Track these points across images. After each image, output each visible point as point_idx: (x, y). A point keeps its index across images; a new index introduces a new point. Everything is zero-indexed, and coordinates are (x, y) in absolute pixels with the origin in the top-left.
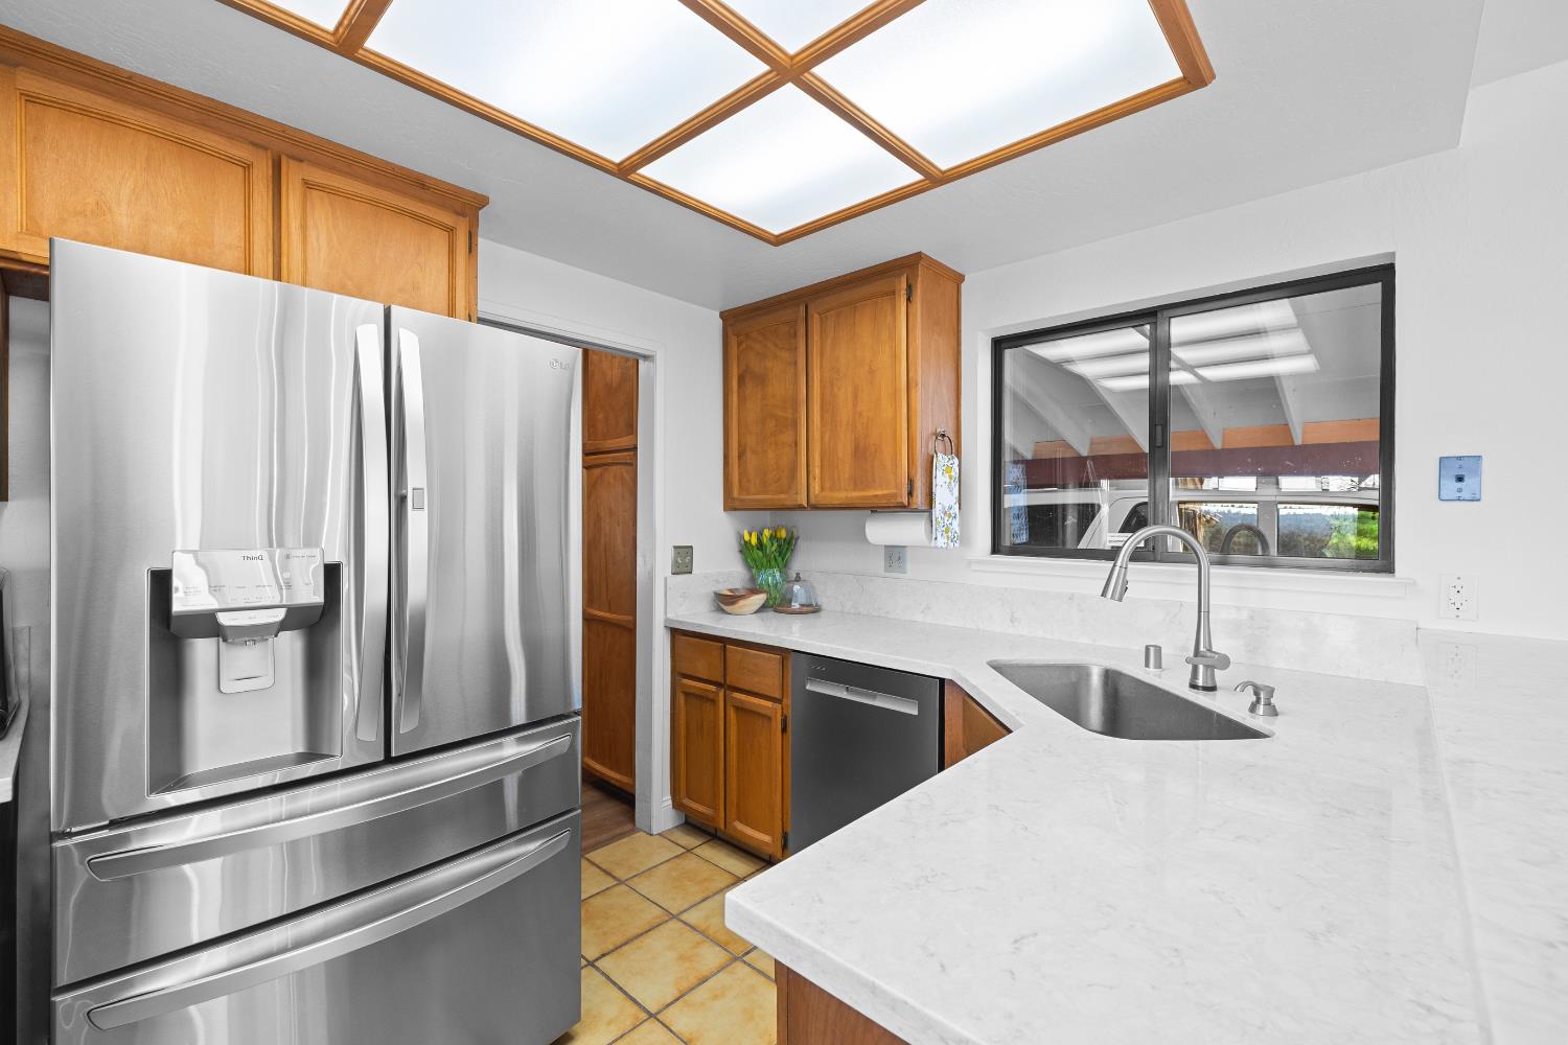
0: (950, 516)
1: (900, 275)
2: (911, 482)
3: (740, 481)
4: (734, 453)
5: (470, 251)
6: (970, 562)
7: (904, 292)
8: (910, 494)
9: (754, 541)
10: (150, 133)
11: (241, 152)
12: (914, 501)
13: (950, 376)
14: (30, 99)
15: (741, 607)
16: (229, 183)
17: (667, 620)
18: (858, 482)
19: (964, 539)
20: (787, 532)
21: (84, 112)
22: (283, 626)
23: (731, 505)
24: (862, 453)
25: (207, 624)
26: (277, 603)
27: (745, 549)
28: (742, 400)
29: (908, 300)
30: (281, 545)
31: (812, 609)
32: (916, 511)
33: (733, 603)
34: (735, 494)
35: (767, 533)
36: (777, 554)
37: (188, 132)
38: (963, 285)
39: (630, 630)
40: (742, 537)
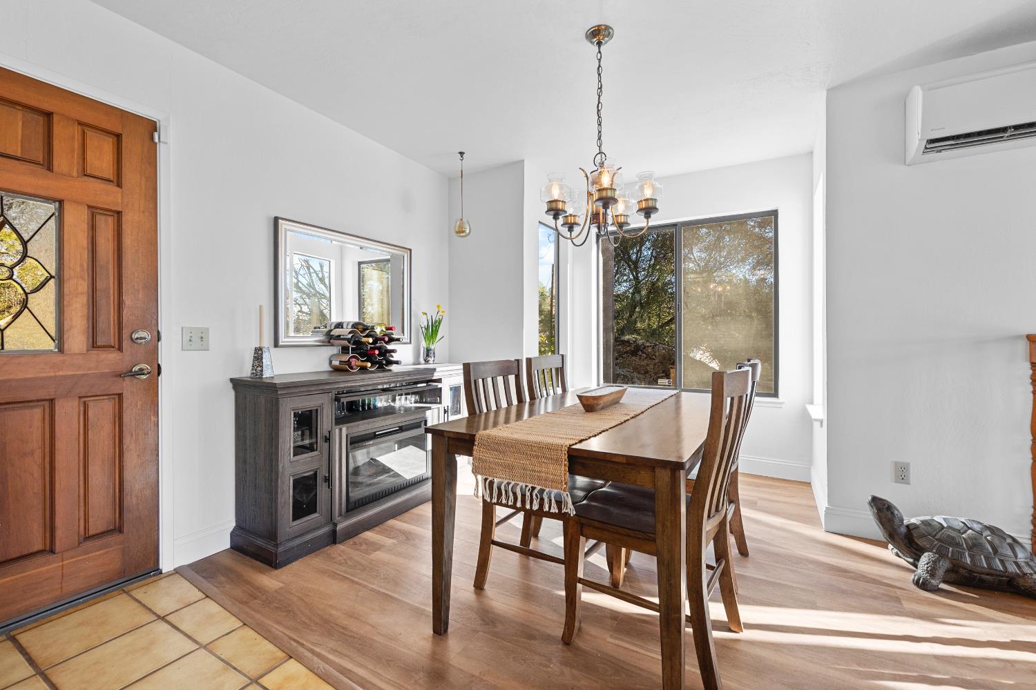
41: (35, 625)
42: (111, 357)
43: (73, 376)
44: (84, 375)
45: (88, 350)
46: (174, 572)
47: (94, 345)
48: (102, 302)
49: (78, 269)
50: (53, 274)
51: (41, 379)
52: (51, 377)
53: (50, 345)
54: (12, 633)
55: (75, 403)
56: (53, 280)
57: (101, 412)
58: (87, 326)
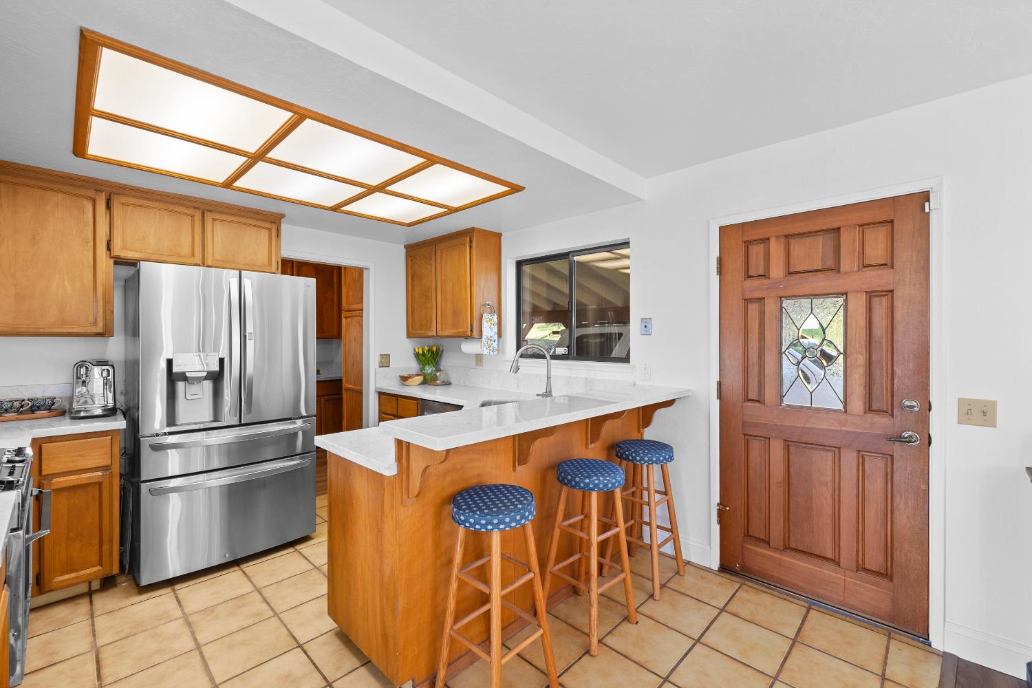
0: (491, 340)
1: (466, 236)
2: (472, 325)
3: (412, 324)
4: (410, 312)
5: (277, 236)
6: (505, 361)
7: (468, 244)
8: (471, 331)
9: (421, 352)
10: (161, 209)
11: (190, 212)
12: (472, 334)
13: (495, 279)
14: (123, 204)
15: (411, 382)
16: (186, 224)
17: (376, 388)
18: (455, 326)
19: (500, 350)
20: (437, 347)
21: (140, 206)
22: (206, 378)
23: (409, 335)
24: (456, 313)
25: (183, 377)
26: (201, 370)
27: (417, 355)
28: (413, 286)
29: (470, 247)
30: (204, 351)
31: (447, 384)
32: (474, 338)
33: (406, 380)
34: (410, 329)
35: (426, 348)
36: (431, 358)
37: (172, 207)
38: (502, 237)
39: (361, 393)
40: (415, 350)
41: (825, 611)
42: (882, 421)
43: (853, 432)
44: (862, 433)
45: (865, 413)
46: (942, 654)
47: (869, 409)
48: (877, 373)
49: (857, 346)
50: (842, 351)
51: (832, 430)
52: (837, 431)
53: (840, 407)
54: (813, 607)
55: (855, 454)
56: (842, 355)
57: (875, 466)
58: (864, 392)
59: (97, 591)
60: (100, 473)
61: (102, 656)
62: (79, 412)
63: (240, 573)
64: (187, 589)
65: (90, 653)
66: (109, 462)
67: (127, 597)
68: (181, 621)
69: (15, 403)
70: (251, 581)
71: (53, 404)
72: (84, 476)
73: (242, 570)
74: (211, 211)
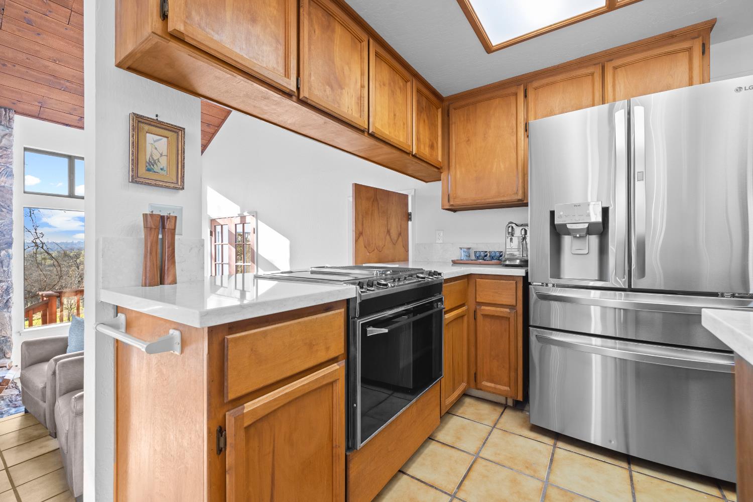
5: (703, 53)
11: (590, 70)
14: (535, 89)
21: (547, 84)
22: (591, 231)
25: (565, 229)
26: (583, 221)
59: (510, 407)
60: (508, 310)
61: (477, 467)
62: (505, 261)
63: (625, 474)
64: (566, 453)
65: (472, 456)
66: (514, 303)
67: (522, 426)
68: (539, 484)
69: (482, 253)
70: (634, 496)
71: (501, 256)
72: (498, 309)
73: (631, 471)
74: (612, 60)
